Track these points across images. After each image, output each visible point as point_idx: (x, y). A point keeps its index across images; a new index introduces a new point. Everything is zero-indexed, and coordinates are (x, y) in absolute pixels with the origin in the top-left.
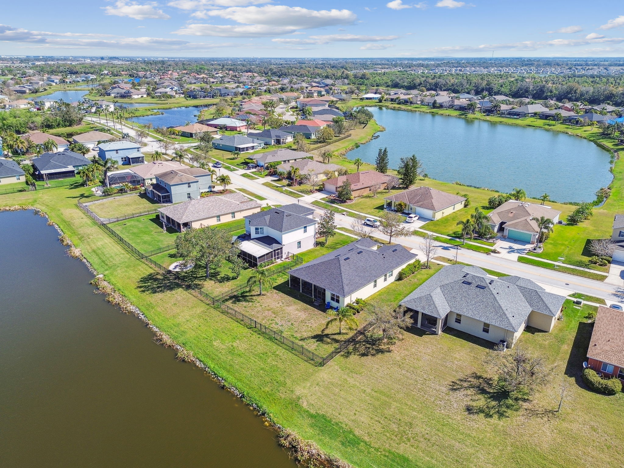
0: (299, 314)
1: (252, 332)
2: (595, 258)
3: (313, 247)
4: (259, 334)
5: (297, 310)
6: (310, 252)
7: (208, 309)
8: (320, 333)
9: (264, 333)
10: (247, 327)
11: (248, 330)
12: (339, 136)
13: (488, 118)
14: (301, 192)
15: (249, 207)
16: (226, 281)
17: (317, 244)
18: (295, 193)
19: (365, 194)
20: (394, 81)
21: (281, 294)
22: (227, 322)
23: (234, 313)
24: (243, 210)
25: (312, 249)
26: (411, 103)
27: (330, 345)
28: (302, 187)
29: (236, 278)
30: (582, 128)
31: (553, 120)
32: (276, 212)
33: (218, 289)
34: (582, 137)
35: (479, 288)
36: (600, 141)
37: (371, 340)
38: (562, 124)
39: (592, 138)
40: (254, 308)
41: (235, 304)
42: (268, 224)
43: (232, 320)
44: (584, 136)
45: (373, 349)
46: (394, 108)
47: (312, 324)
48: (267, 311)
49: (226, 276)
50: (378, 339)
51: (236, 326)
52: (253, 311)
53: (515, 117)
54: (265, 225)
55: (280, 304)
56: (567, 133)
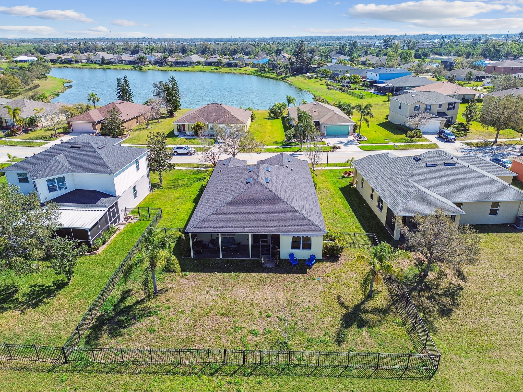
0: (269, 295)
1: (232, 380)
2: (411, 133)
3: (149, 193)
4: (249, 375)
7: (61, 381)
8: (344, 311)
9: (255, 367)
10: (206, 374)
11: (214, 378)
12: (24, 88)
13: (162, 68)
14: (38, 139)
16: (47, 297)
17: (153, 187)
18: (29, 142)
19: (134, 127)
25: (149, 195)
26: (76, 62)
29: (66, 284)
30: (241, 68)
31: (216, 66)
32: (72, 147)
33: (43, 324)
34: (247, 74)
35: (449, 167)
36: (263, 75)
37: (415, 284)
38: (225, 67)
39: (256, 74)
40: (172, 324)
41: (121, 335)
42: (71, 169)
43: (155, 377)
44: (249, 73)
45: (440, 296)
46: (59, 67)
47: (309, 301)
48: (206, 318)
49: (37, 289)
50: (420, 277)
51: (177, 384)
52: (179, 331)
53: (184, 66)
54: (66, 170)
55: (213, 292)
56: (234, 73)
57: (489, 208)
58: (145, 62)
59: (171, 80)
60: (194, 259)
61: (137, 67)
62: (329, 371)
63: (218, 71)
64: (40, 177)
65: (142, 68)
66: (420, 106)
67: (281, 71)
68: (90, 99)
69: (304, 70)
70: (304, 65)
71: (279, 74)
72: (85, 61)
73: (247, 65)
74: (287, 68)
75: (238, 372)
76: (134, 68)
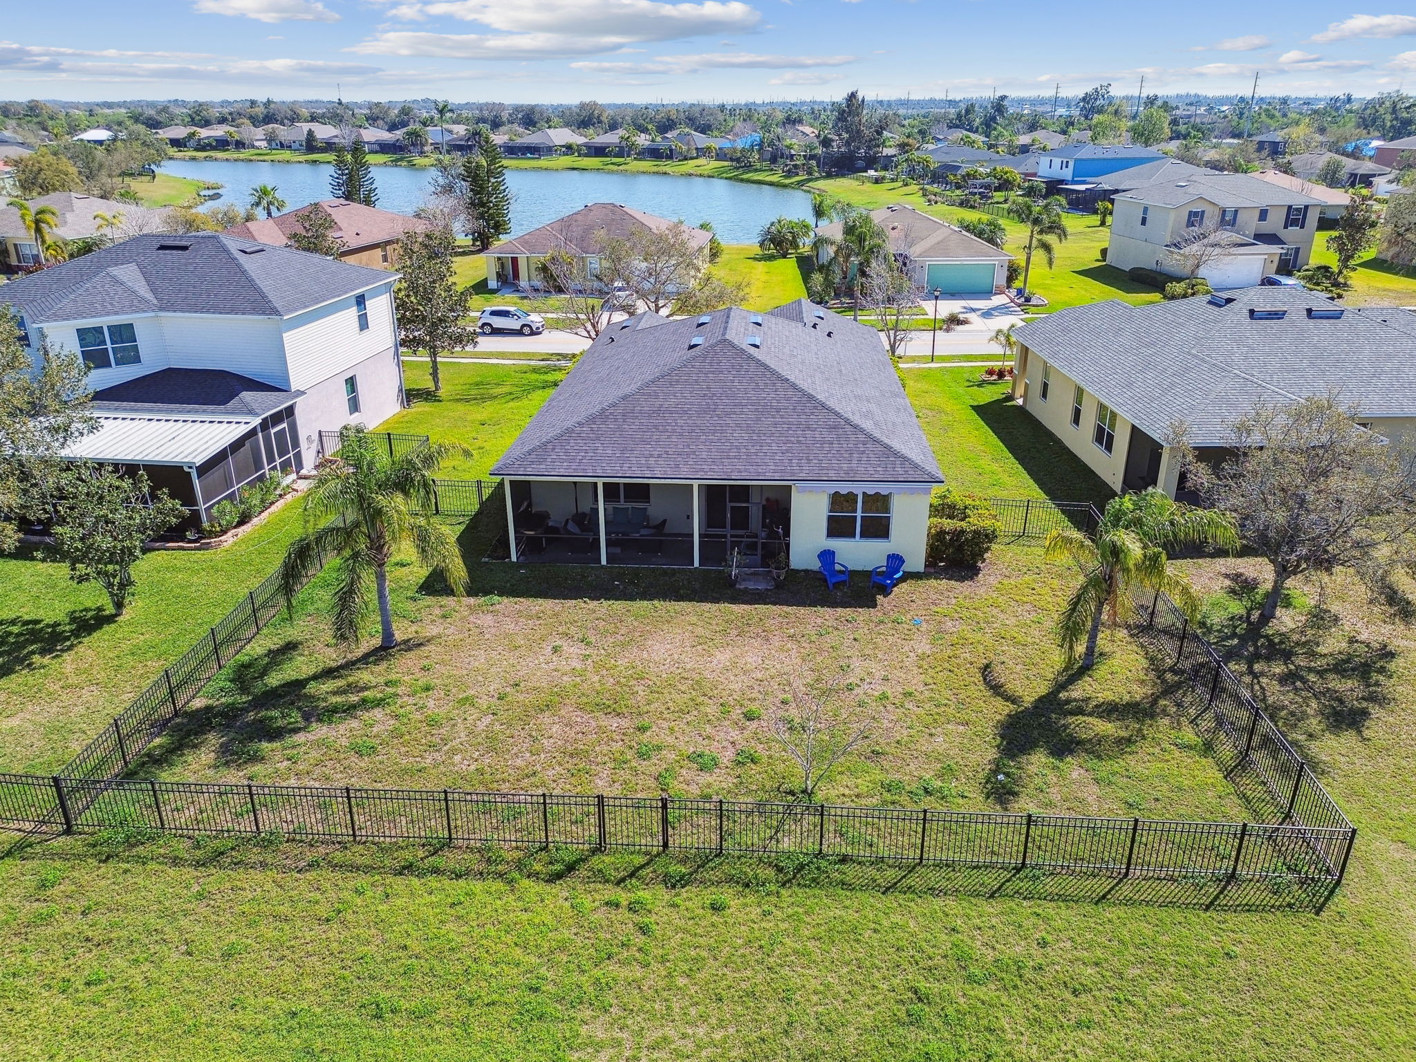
0: (753, 660)
1: (623, 897)
2: (1177, 288)
3: (397, 408)
4: (682, 881)
8: (1003, 707)
9: (704, 860)
10: (534, 875)
11: (559, 890)
16: (43, 652)
17: (410, 396)
21: (505, 603)
25: (397, 419)
26: (240, 145)
27: (1145, 748)
29: (111, 619)
30: (686, 162)
31: (617, 156)
32: (162, 248)
33: (15, 722)
34: (701, 175)
35: (1324, 321)
36: (745, 176)
37: (1236, 641)
38: (640, 160)
39: (724, 175)
40: (434, 732)
41: (261, 759)
42: (155, 302)
43: (362, 881)
44: (706, 173)
45: (1321, 673)
46: (193, 159)
47: (886, 679)
48: (546, 718)
49: (15, 629)
50: (1250, 623)
51: (431, 905)
52: (454, 751)
53: (529, 155)
54: (138, 304)
55: (572, 650)
56: (665, 174)
58: (422, 145)
60: (518, 565)
61: (401, 159)
62: (960, 879)
63: (621, 168)
64: (56, 317)
65: (415, 162)
66: (1203, 212)
67: (795, 166)
68: (258, 204)
69: (861, 163)
70: (859, 149)
71: (789, 174)
72: (264, 144)
73: (702, 152)
74: (812, 157)
75: (643, 873)
76: (392, 161)
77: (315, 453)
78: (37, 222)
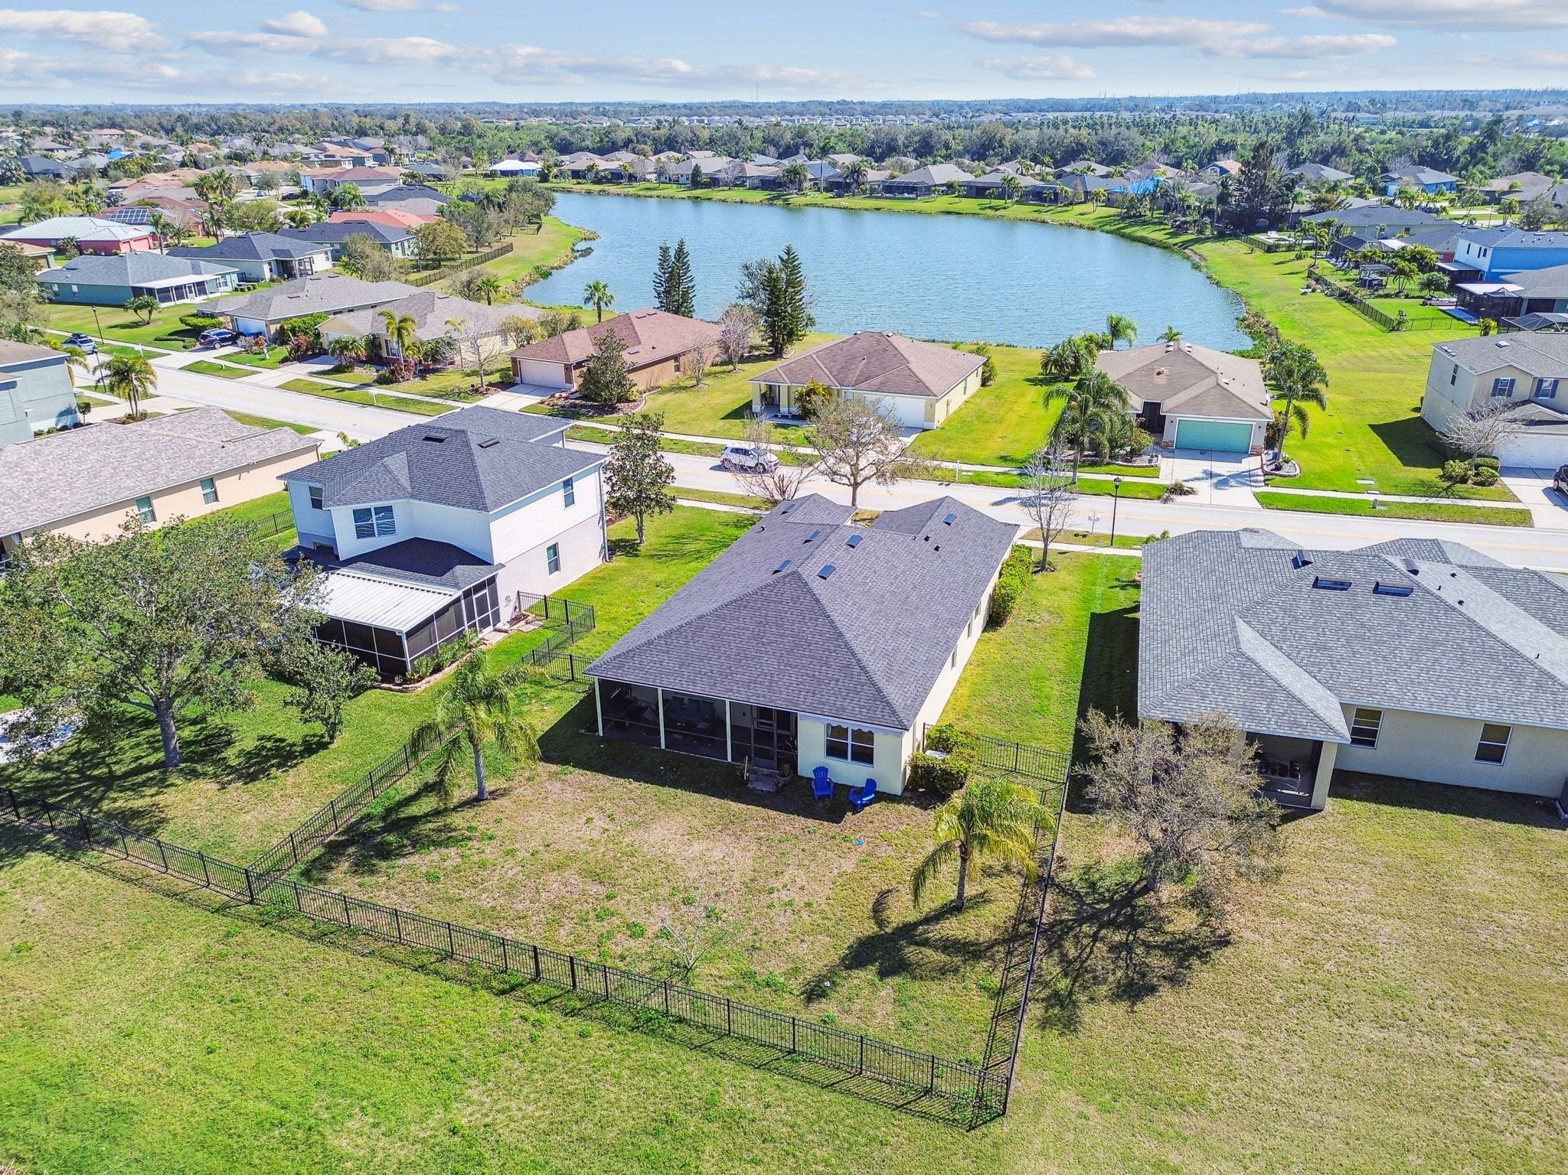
0: (717, 854)
1: (533, 1014)
2: (1457, 467)
3: (599, 562)
4: (573, 1013)
5: (692, 833)
6: (594, 582)
7: (228, 935)
8: (870, 928)
9: (593, 1001)
10: (490, 988)
11: (499, 1002)
12: (477, 252)
13: (844, 202)
14: (441, 396)
15: (271, 453)
16: (279, 766)
17: (614, 548)
18: (420, 402)
19: (665, 382)
20: (555, 136)
21: (576, 774)
22: (365, 984)
23: (383, 923)
24: (249, 467)
25: (598, 569)
26: (632, 178)
27: (951, 981)
28: (434, 382)
29: (323, 746)
30: (1070, 208)
31: (1001, 197)
32: (427, 439)
33: (248, 817)
34: (1081, 227)
35: (1389, 597)
36: (1128, 231)
37: (1106, 906)
38: (1021, 203)
39: (1107, 228)
40: (480, 873)
41: (372, 872)
42: (409, 490)
43: (391, 970)
44: (1086, 223)
46: (589, 192)
47: (802, 888)
48: (553, 876)
49: (269, 745)
50: (1131, 891)
51: (424, 995)
52: (484, 890)
53: (906, 195)
54: (398, 492)
55: (600, 822)
56: (1043, 222)
57: (1475, 738)
59: (785, 257)
60: (603, 740)
61: (778, 197)
62: (748, 1051)
63: (998, 213)
64: (340, 502)
65: (791, 201)
66: (1513, 381)
67: (1185, 222)
68: (587, 300)
69: (1263, 222)
70: (1262, 206)
71: (1181, 229)
72: (653, 177)
73: (1089, 197)
74: (1209, 213)
75: (553, 1002)
76: (769, 199)
77: (512, 609)
78: (399, 330)
